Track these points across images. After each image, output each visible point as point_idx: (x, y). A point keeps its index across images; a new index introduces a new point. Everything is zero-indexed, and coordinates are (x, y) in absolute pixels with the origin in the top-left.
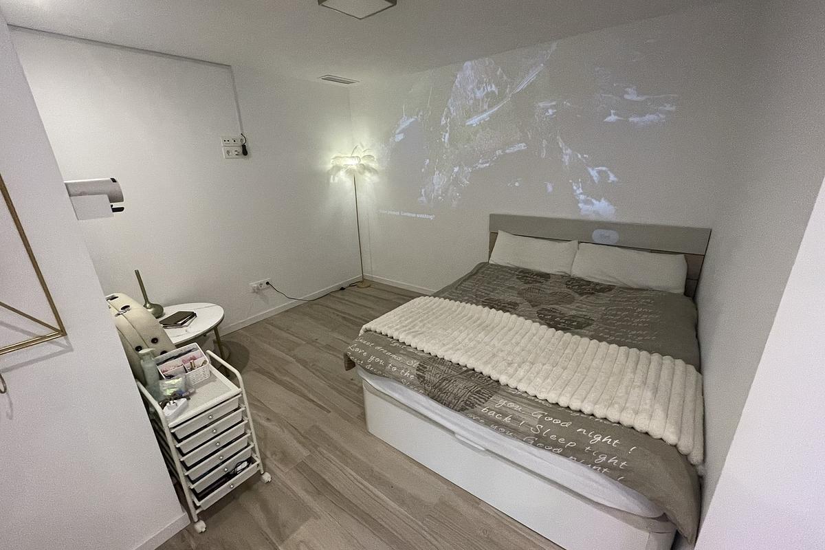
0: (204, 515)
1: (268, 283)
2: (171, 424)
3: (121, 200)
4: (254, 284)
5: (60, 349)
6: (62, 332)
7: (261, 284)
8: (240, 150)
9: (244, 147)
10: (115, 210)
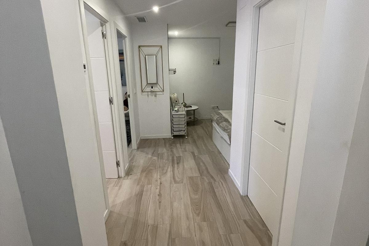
0: (174, 136)
1: (217, 107)
2: (173, 114)
3: (176, 72)
4: (213, 106)
5: (162, 94)
6: (163, 91)
7: (215, 107)
8: (217, 63)
9: (219, 62)
10: (174, 74)
